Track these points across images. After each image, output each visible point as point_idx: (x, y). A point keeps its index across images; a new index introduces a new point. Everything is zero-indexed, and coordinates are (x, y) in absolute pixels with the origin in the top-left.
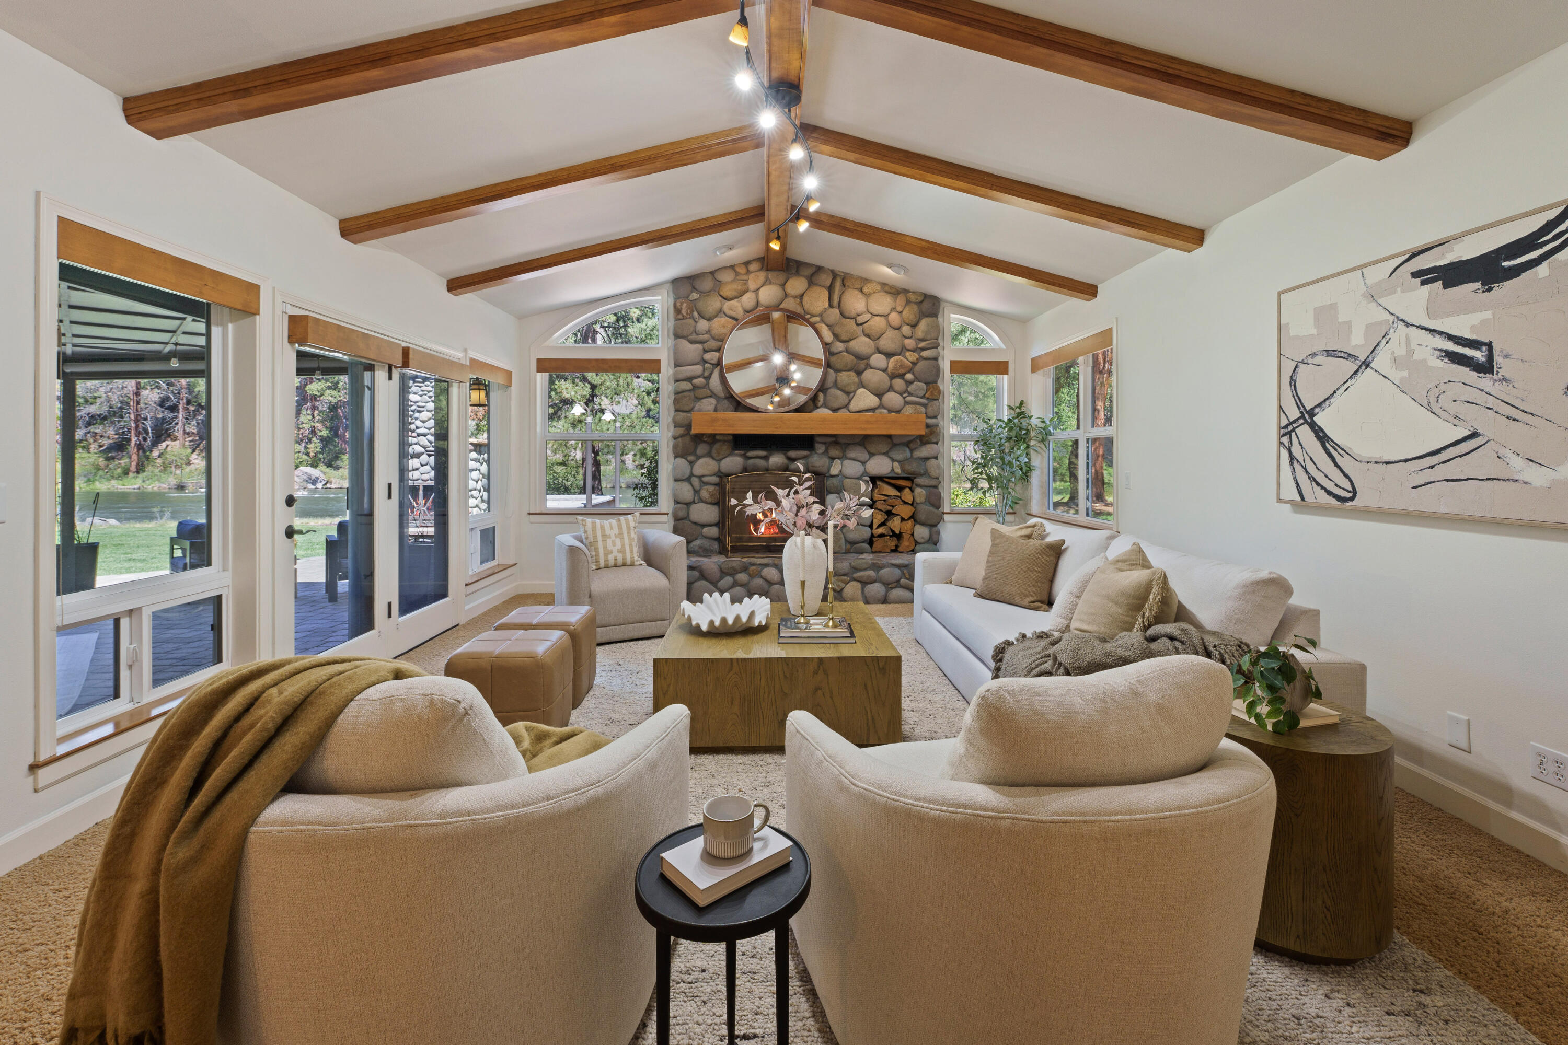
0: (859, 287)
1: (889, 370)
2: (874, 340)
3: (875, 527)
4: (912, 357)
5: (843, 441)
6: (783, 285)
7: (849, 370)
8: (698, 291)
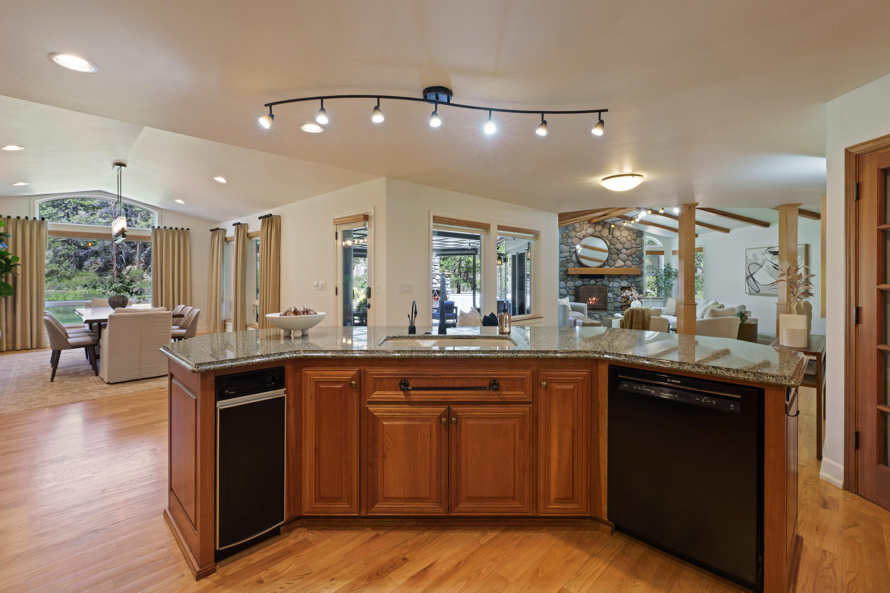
1: (628, 254)
2: (623, 245)
3: (622, 303)
4: (635, 250)
5: (613, 276)
6: (595, 228)
7: (615, 254)
8: (568, 230)
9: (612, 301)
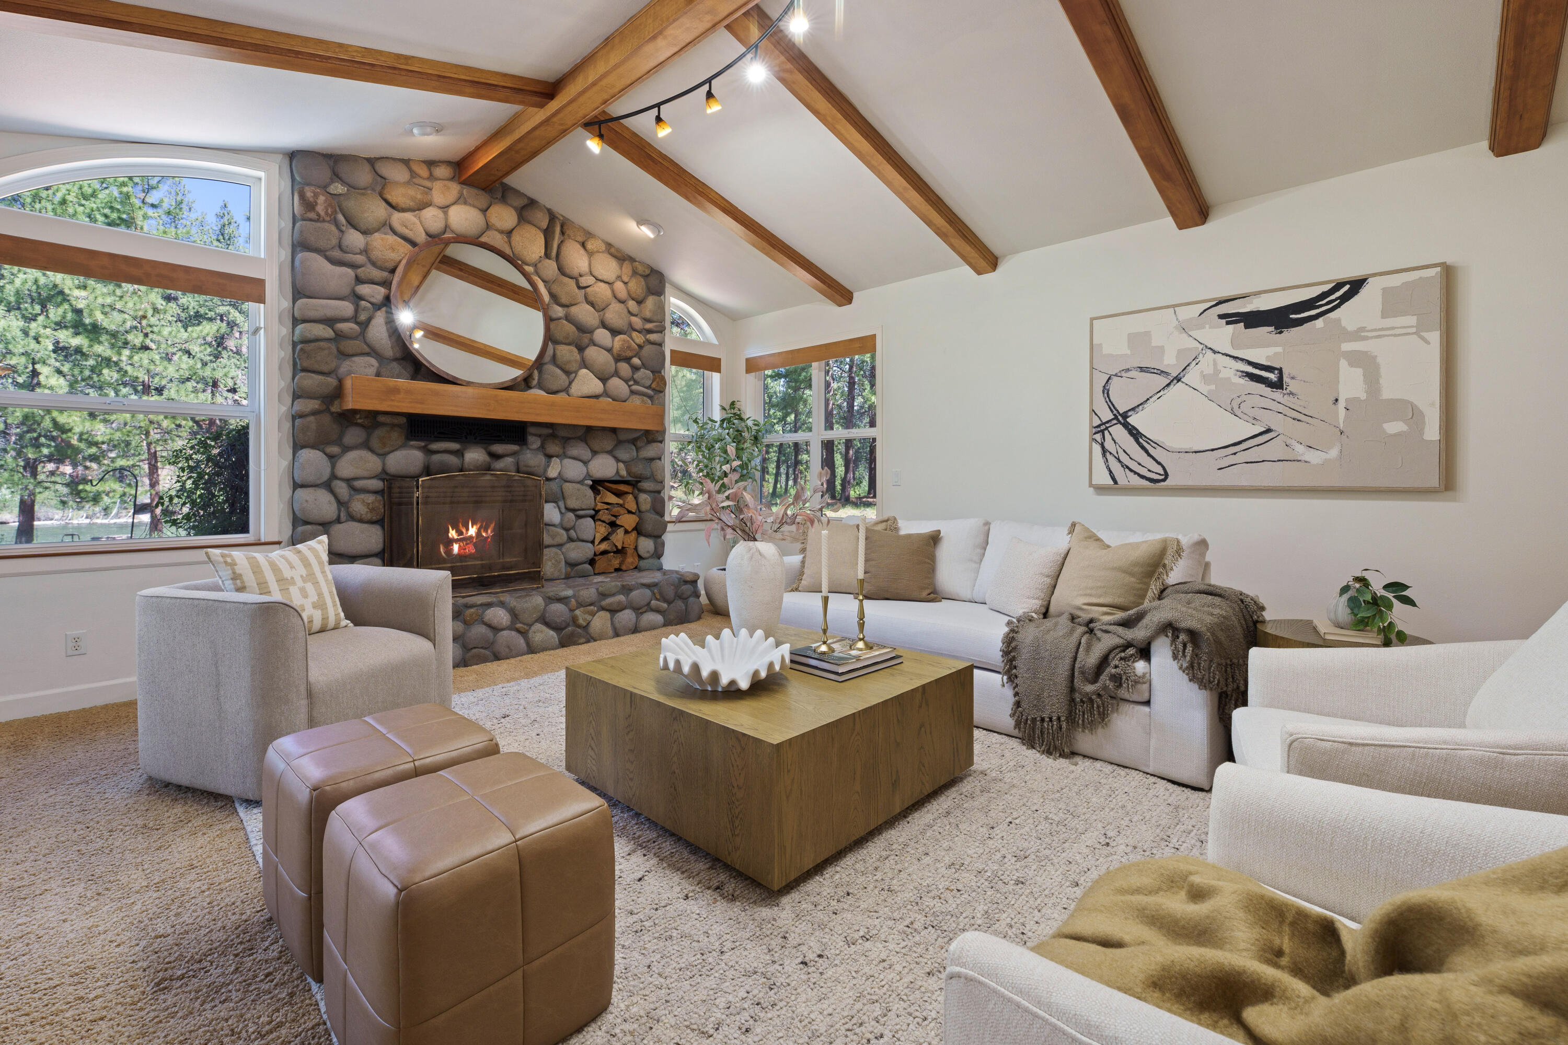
0: (581, 239)
1: (615, 351)
2: (598, 311)
3: (597, 542)
4: (639, 338)
5: (561, 432)
6: (485, 211)
7: (569, 344)
8: (344, 183)
9: (558, 540)
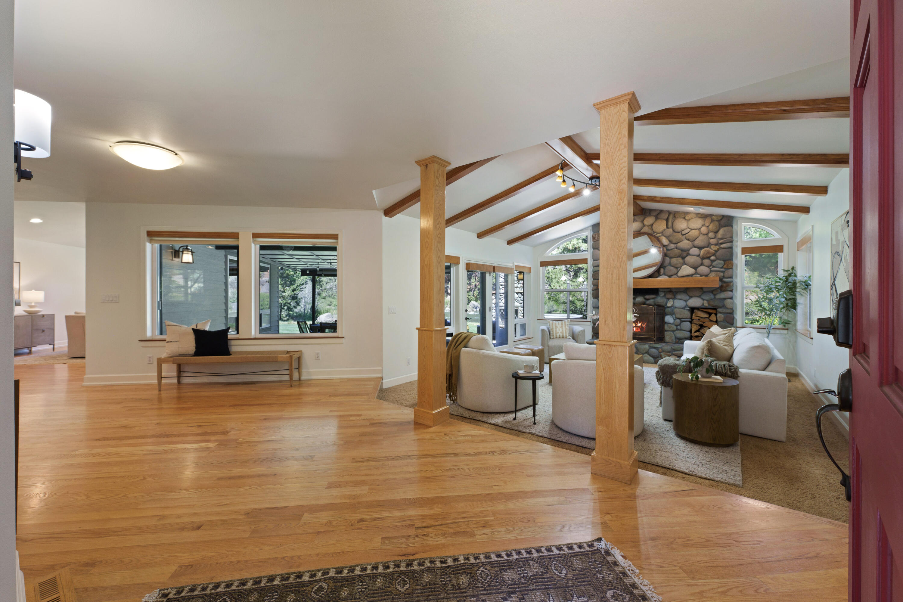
0: (683, 217)
1: (701, 255)
3: (693, 332)
4: (714, 248)
5: (674, 290)
6: (642, 221)
9: (671, 329)
